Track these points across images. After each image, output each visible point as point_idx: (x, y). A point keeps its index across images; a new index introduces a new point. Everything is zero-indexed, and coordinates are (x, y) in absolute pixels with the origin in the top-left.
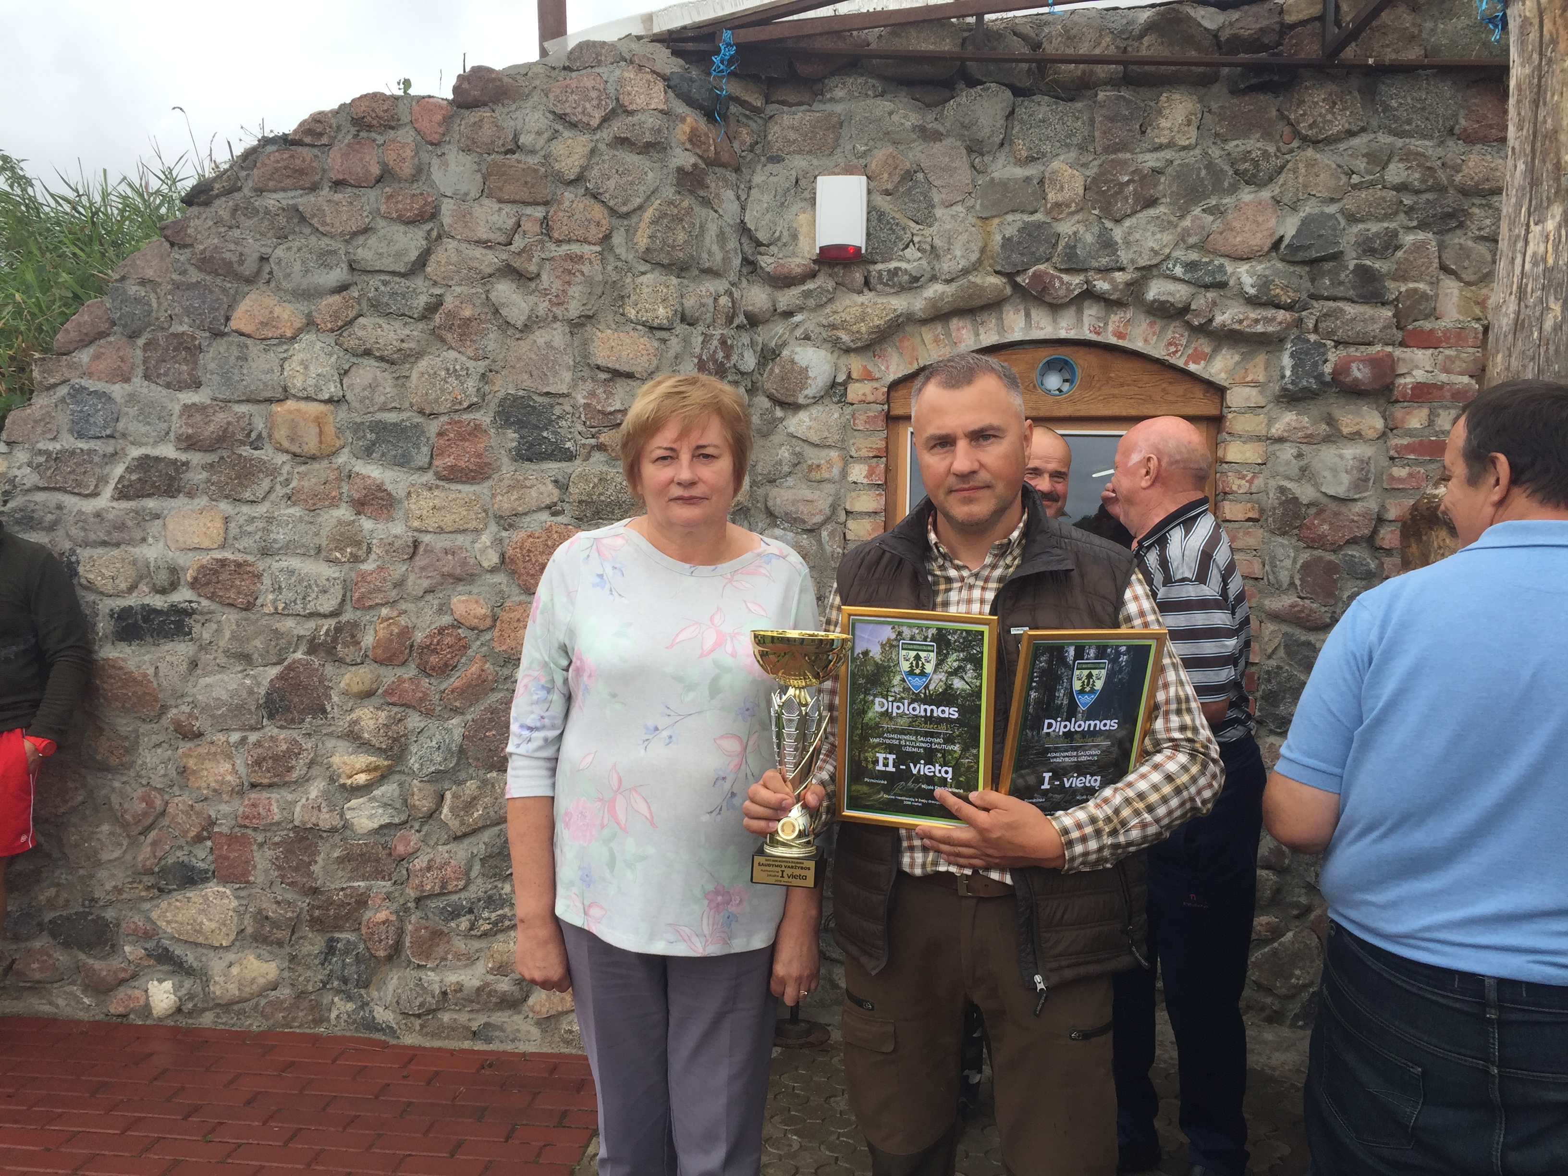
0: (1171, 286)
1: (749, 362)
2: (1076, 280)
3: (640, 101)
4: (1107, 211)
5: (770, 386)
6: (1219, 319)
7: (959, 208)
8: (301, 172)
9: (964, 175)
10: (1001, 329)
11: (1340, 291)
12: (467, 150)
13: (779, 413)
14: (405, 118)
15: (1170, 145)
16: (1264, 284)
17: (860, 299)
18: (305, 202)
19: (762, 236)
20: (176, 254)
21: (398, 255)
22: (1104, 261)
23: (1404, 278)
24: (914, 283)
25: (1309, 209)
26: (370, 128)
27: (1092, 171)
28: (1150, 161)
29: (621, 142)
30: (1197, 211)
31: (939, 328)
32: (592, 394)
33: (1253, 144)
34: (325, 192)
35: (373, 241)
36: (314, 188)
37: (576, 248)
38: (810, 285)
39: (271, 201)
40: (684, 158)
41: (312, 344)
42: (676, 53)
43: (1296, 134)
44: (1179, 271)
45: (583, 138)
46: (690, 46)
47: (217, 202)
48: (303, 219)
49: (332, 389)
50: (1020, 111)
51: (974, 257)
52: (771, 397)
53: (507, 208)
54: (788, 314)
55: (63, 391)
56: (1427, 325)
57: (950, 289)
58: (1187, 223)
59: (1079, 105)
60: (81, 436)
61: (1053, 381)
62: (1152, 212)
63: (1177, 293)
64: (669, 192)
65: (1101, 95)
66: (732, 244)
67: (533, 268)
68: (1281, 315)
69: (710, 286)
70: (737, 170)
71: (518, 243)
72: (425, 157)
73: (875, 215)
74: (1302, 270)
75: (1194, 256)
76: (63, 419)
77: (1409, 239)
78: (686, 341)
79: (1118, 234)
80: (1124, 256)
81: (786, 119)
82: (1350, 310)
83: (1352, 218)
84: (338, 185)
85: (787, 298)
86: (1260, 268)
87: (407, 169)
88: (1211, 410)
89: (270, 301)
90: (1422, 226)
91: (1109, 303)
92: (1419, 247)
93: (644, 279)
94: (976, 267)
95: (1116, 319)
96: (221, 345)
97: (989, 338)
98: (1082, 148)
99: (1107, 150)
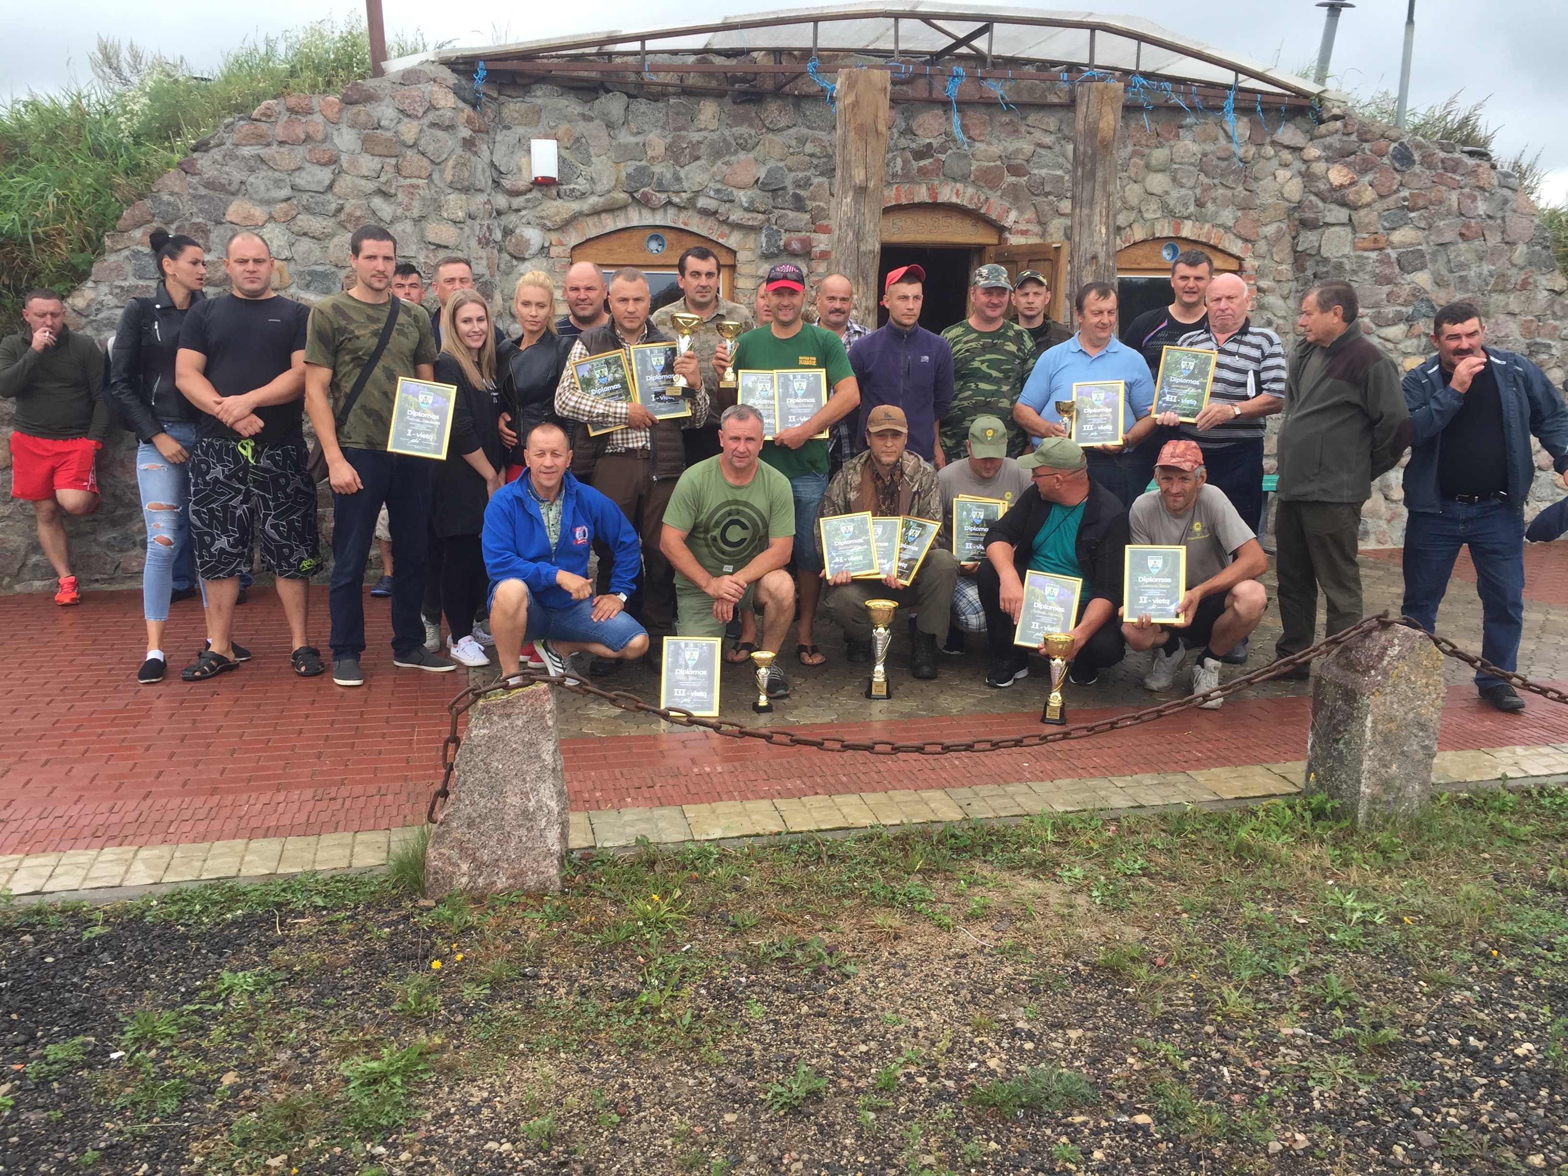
0: (709, 201)
1: (498, 235)
2: (663, 197)
3: (442, 103)
4: (677, 162)
5: (511, 249)
6: (731, 218)
7: (604, 158)
8: (261, 136)
9: (605, 140)
10: (627, 219)
11: (786, 205)
12: (352, 127)
13: (515, 262)
14: (317, 109)
15: (705, 129)
16: (752, 202)
17: (555, 203)
18: (264, 152)
19: (503, 169)
20: (189, 178)
21: (319, 182)
22: (677, 187)
23: (814, 200)
24: (583, 195)
25: (771, 164)
26: (297, 113)
27: (669, 140)
28: (696, 137)
29: (434, 125)
30: (719, 163)
31: (596, 218)
32: (427, 257)
33: (743, 130)
34: (275, 147)
35: (303, 174)
36: (269, 145)
37: (414, 181)
38: (529, 196)
39: (246, 151)
40: (465, 132)
41: (273, 229)
42: (453, 71)
43: (764, 125)
44: (712, 193)
45: (415, 123)
46: (461, 67)
47: (213, 151)
48: (263, 161)
49: (286, 254)
50: (632, 107)
51: (613, 183)
52: (510, 255)
53: (377, 159)
54: (518, 210)
55: (126, 253)
56: (825, 223)
57: (602, 200)
58: (715, 169)
59: (661, 105)
60: (141, 278)
61: (654, 245)
62: (698, 163)
63: (712, 204)
64: (459, 151)
65: (672, 101)
66: (488, 173)
67: (393, 191)
68: (760, 216)
69: (481, 198)
70: (487, 132)
71: (383, 179)
72: (329, 130)
73: (562, 160)
74: (769, 194)
75: (719, 186)
76: (129, 268)
77: (816, 181)
78: (472, 228)
79: (682, 173)
80: (686, 185)
81: (512, 106)
82: (791, 214)
83: (790, 170)
84: (281, 143)
85: (517, 202)
86: (749, 193)
87: (320, 136)
88: (731, 262)
89: (248, 205)
90: (822, 174)
91: (680, 208)
92: (821, 185)
93: (451, 197)
94: (614, 188)
95: (684, 215)
96: (221, 229)
97: (621, 224)
98: (663, 128)
99: (675, 129)
